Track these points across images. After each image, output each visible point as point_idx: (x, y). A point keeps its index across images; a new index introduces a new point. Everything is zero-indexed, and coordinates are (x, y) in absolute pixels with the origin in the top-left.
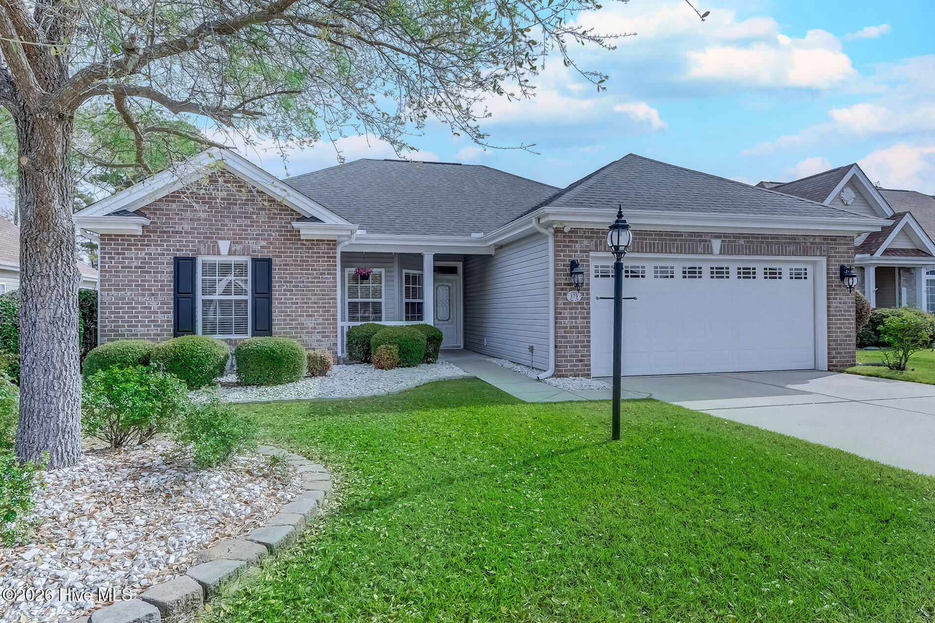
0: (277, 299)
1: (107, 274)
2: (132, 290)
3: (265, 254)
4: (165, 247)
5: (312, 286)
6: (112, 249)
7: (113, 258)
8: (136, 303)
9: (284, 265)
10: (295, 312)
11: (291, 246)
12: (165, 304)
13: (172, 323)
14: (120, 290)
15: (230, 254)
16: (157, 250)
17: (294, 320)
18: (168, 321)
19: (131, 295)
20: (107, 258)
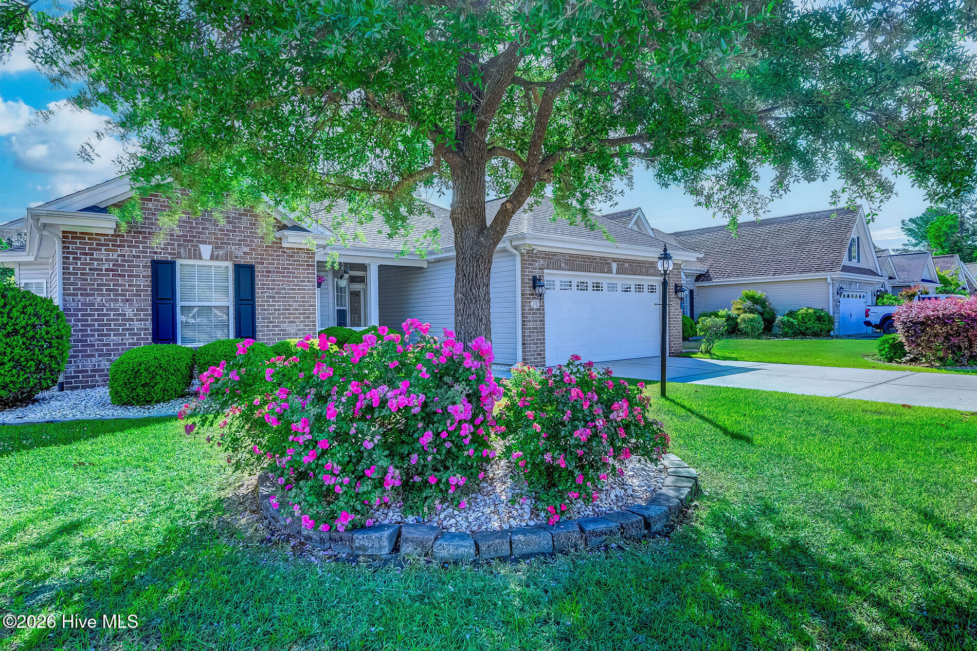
0: (260, 305)
1: (72, 277)
2: (102, 295)
3: (248, 260)
4: (141, 249)
5: (293, 293)
6: (77, 248)
7: (79, 259)
8: (107, 310)
9: (267, 272)
10: (277, 318)
11: (273, 253)
12: (142, 310)
13: (151, 331)
14: (88, 295)
15: (212, 258)
16: (131, 251)
17: (276, 326)
18: (146, 329)
19: (102, 300)
20: (71, 259)
